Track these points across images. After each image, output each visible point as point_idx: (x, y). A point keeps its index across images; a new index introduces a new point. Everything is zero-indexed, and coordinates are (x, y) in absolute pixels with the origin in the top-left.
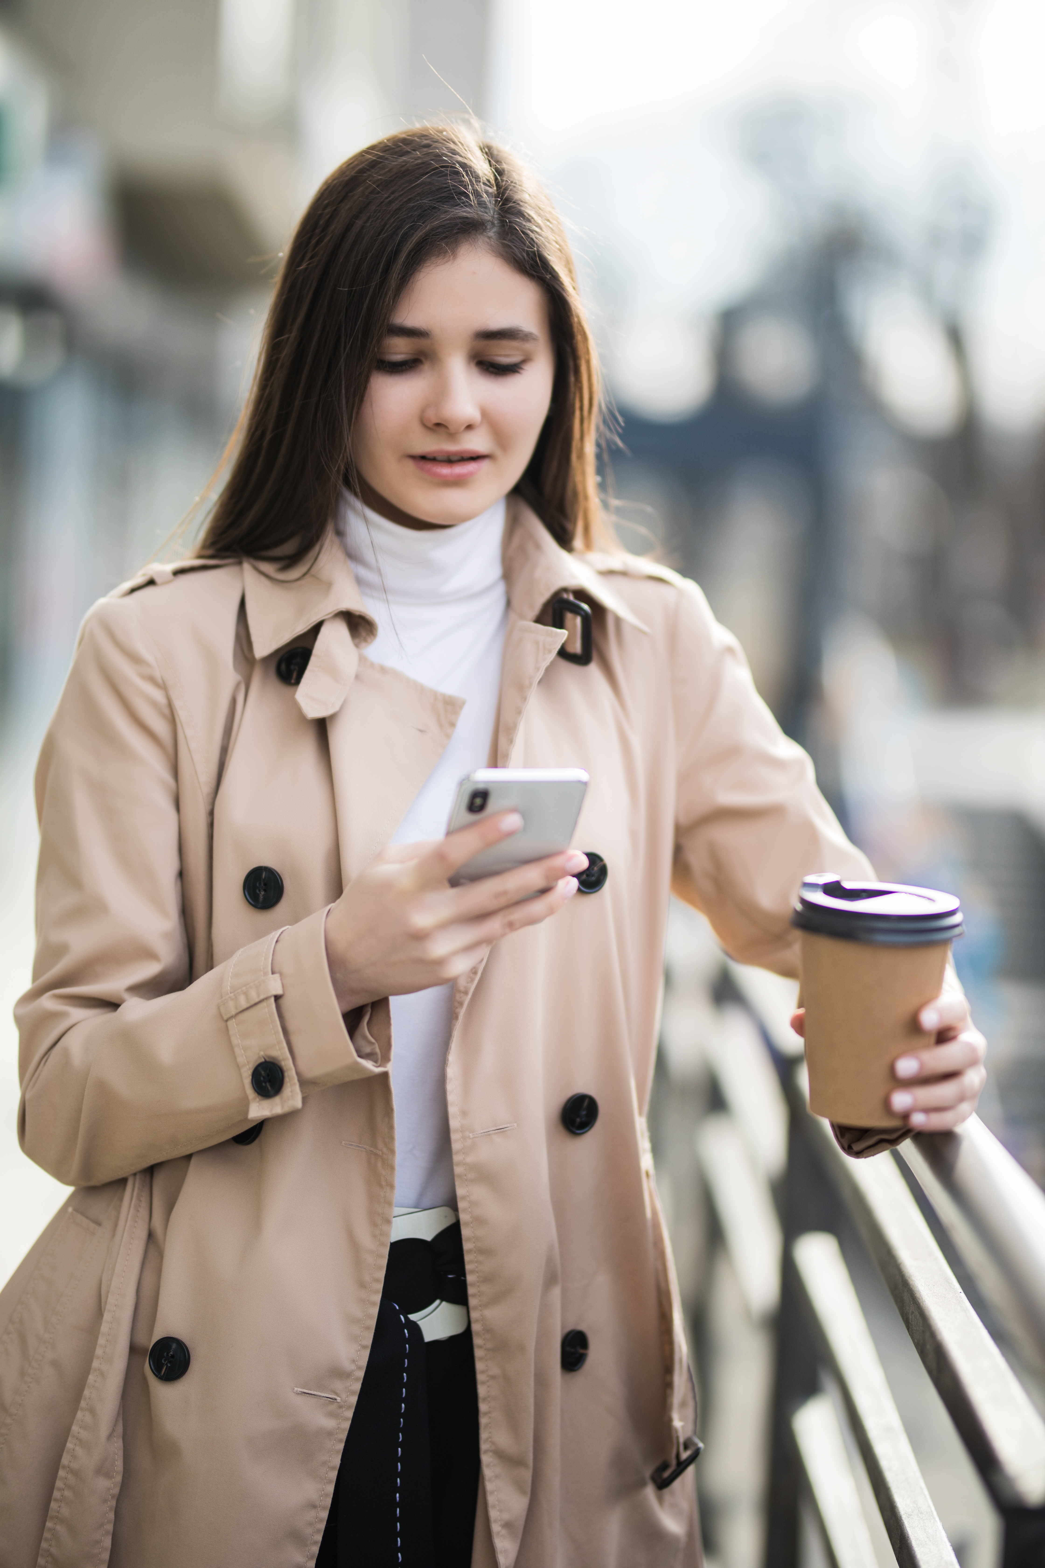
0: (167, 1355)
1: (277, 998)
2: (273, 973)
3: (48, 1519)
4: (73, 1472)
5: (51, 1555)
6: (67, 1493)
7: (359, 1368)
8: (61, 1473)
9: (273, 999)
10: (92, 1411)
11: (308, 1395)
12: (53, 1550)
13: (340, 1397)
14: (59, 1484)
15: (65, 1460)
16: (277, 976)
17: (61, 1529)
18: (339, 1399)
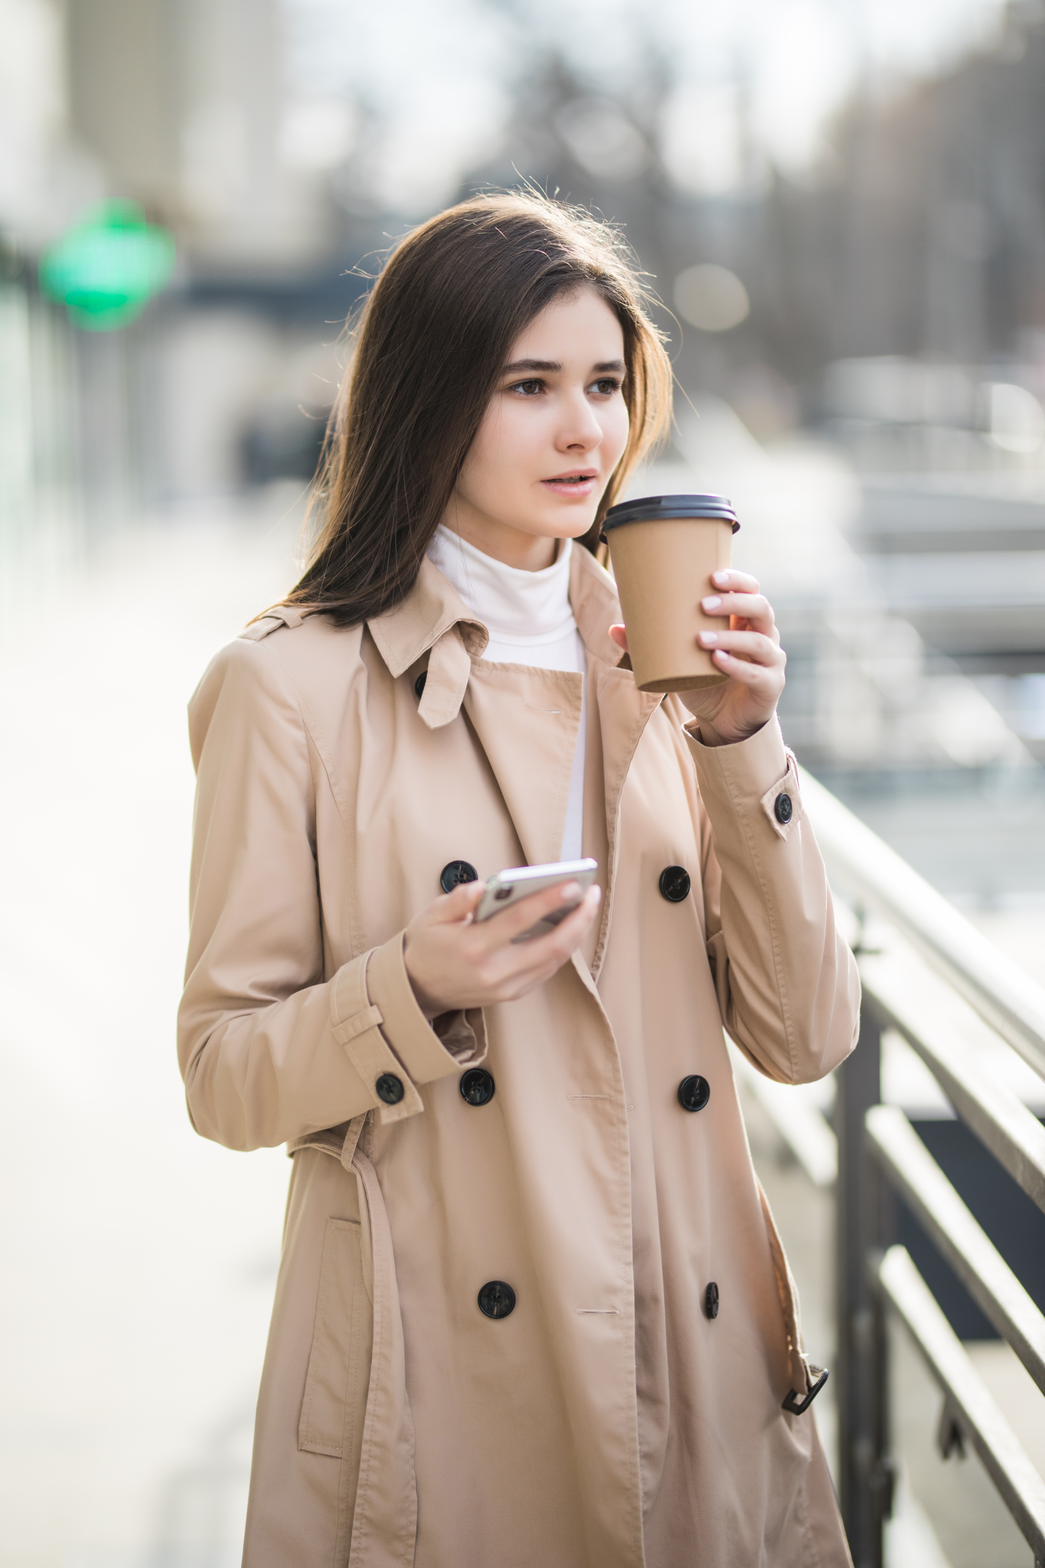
0: (495, 1297)
1: (380, 1026)
2: (372, 1005)
3: (358, 1488)
4: (375, 1444)
5: (365, 1517)
6: (373, 1463)
7: (629, 1282)
8: (365, 1447)
9: (377, 1029)
10: (384, 1390)
11: (590, 1314)
12: (367, 1513)
13: (619, 1310)
14: (364, 1456)
15: (366, 1435)
16: (375, 1007)
17: (371, 1494)
18: (618, 1312)
